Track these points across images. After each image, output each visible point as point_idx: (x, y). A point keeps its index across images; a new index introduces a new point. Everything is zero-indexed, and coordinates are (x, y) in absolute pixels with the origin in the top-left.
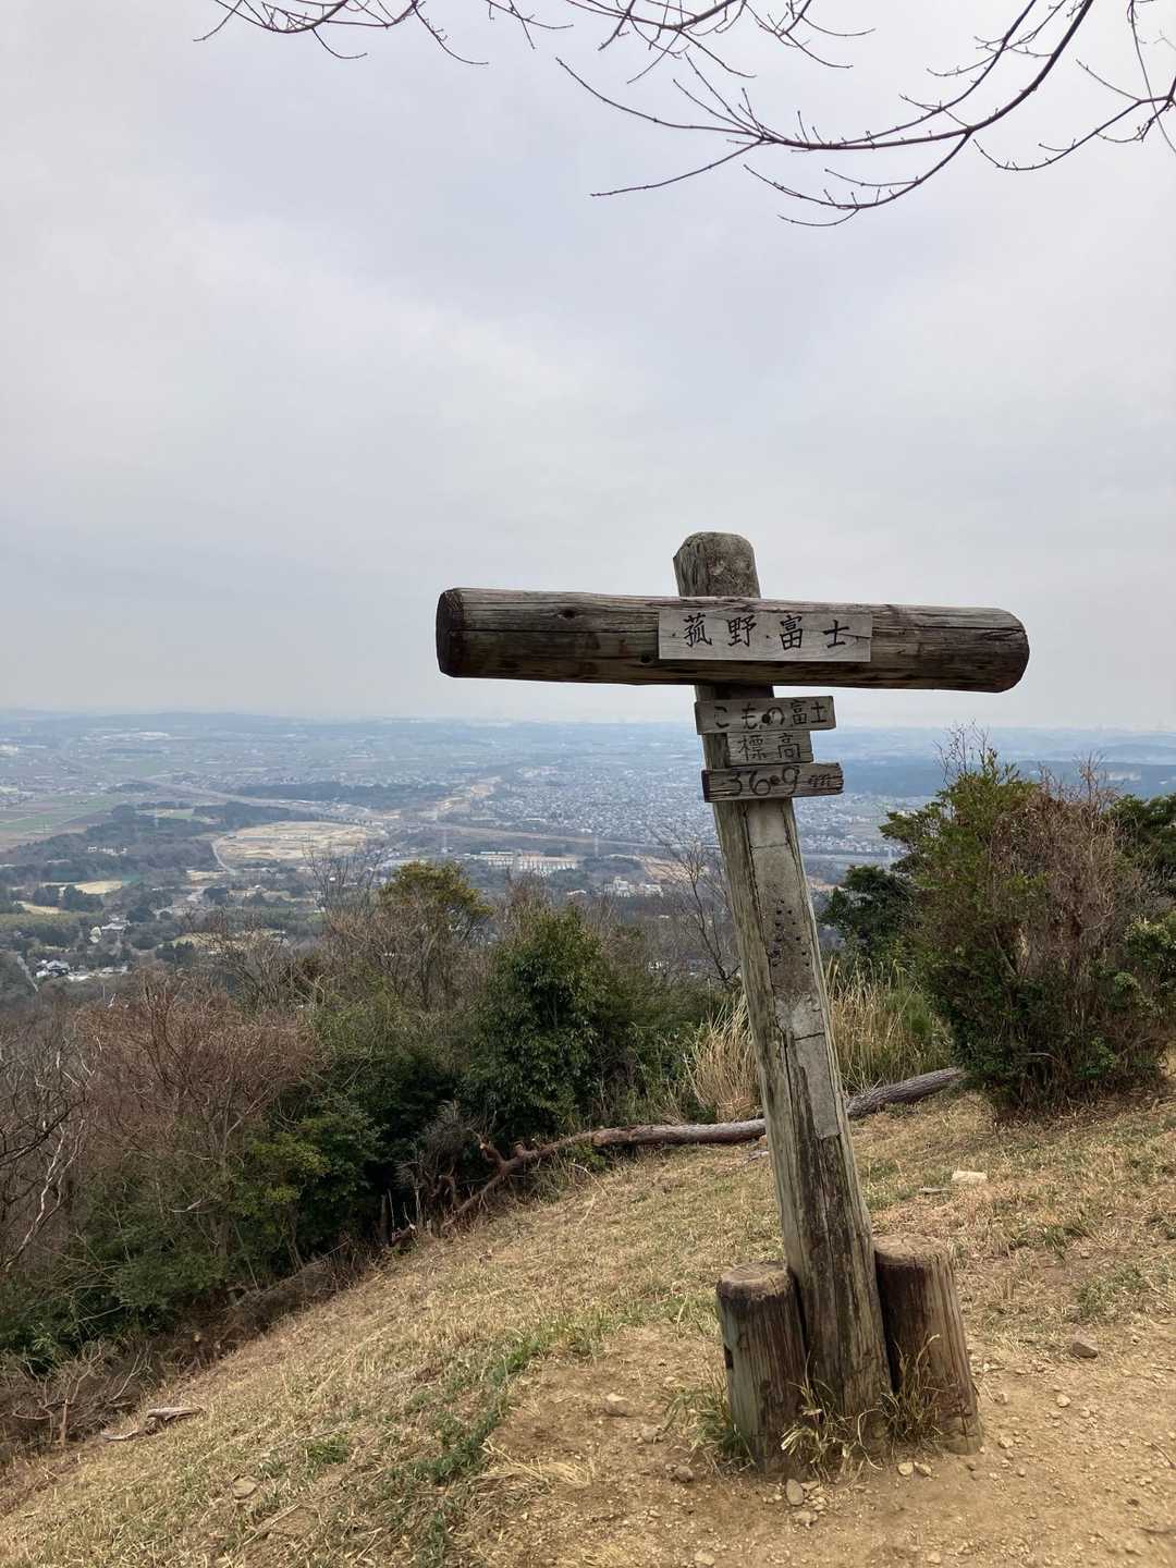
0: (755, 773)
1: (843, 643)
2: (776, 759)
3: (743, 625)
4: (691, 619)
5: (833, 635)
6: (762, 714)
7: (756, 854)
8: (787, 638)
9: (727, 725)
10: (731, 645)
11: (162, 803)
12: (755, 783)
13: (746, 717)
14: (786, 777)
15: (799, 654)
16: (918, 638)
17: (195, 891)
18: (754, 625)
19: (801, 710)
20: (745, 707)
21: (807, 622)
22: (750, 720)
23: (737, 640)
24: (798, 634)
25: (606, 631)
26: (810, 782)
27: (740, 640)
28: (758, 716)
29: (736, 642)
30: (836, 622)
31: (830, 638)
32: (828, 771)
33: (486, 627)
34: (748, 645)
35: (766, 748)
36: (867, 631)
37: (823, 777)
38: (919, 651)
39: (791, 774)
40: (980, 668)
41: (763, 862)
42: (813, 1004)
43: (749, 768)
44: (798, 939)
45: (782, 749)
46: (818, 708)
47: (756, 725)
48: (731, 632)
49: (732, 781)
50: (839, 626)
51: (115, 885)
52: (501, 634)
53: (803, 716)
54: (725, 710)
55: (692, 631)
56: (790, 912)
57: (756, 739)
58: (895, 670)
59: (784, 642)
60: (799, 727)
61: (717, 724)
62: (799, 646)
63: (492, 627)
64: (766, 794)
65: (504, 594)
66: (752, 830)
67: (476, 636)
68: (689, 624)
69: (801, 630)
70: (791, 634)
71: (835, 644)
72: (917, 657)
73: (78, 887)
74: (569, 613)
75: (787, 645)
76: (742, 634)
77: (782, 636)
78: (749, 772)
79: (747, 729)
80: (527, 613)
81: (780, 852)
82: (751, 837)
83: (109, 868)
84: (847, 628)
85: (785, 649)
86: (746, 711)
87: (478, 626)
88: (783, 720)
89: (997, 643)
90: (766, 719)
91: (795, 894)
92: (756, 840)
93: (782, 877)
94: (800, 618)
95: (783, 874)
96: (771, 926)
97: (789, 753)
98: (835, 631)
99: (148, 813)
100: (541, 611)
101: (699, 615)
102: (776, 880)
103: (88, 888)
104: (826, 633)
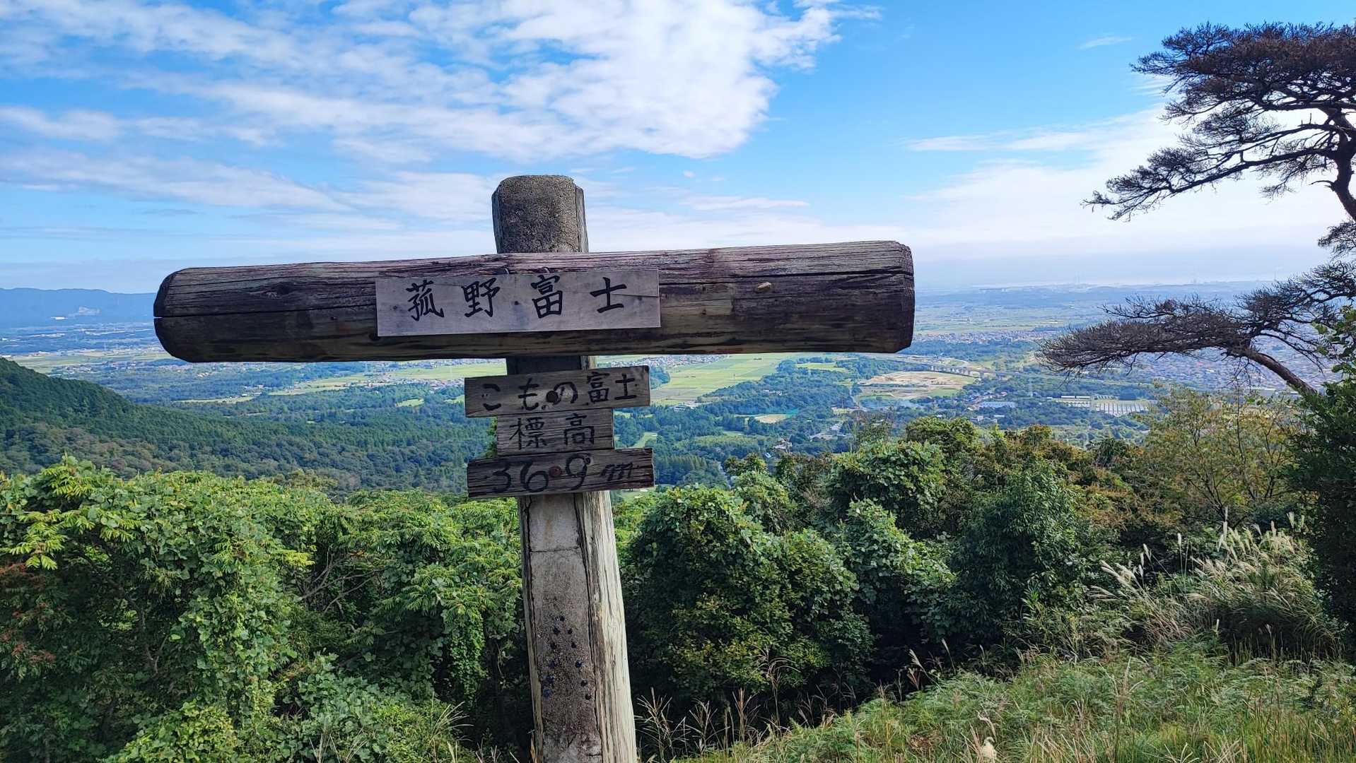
0: (529, 464)
1: (620, 306)
2: (561, 446)
3: (483, 290)
4: (415, 287)
5: (605, 296)
6: (546, 391)
7: (536, 560)
8: (543, 303)
9: (499, 406)
10: (467, 315)
11: (814, 358)
12: (527, 478)
13: (524, 396)
14: (571, 467)
15: (561, 322)
16: (732, 293)
17: (837, 422)
18: (498, 289)
19: (601, 384)
20: (525, 383)
21: (567, 281)
22: (528, 399)
23: (475, 309)
24: (556, 298)
25: (320, 308)
26: (603, 473)
27: (480, 309)
28: (541, 395)
29: (475, 311)
30: (607, 281)
31: (602, 301)
32: (631, 459)
33: (185, 311)
34: (490, 314)
35: (547, 434)
36: (652, 287)
37: (623, 467)
38: (733, 310)
39: (577, 465)
40: (838, 326)
41: (543, 569)
42: (589, 748)
43: (522, 458)
44: (578, 665)
45: (569, 435)
46: (625, 381)
47: (537, 405)
48: (468, 300)
49: (497, 474)
50: (612, 285)
51: (782, 417)
52: (202, 319)
53: (603, 392)
54: (498, 390)
55: (418, 302)
56: (570, 632)
57: (535, 424)
58: (709, 335)
59: (538, 309)
60: (599, 405)
61: (485, 405)
62: (559, 313)
63: (192, 311)
64: (541, 490)
65: (220, 272)
66: (533, 531)
67: (177, 322)
68: (414, 293)
69: (560, 293)
70: (547, 298)
71: (609, 307)
72: (733, 317)
73: (757, 418)
74: (284, 289)
75: (543, 311)
76: (483, 303)
77: (535, 301)
78: (523, 462)
79: (525, 411)
80: (235, 292)
81: (567, 558)
82: (532, 539)
83: (778, 405)
84: (623, 287)
85: (540, 316)
86: (525, 388)
87: (177, 312)
88: (575, 397)
89: (857, 292)
90: (552, 398)
91: (581, 611)
92: (538, 543)
93: (566, 588)
94: (557, 278)
95: (567, 586)
96: (547, 648)
97: (579, 438)
98: (608, 290)
99: (803, 365)
100: (251, 289)
101: (425, 283)
102: (558, 593)
103: (763, 419)
104: (595, 294)
